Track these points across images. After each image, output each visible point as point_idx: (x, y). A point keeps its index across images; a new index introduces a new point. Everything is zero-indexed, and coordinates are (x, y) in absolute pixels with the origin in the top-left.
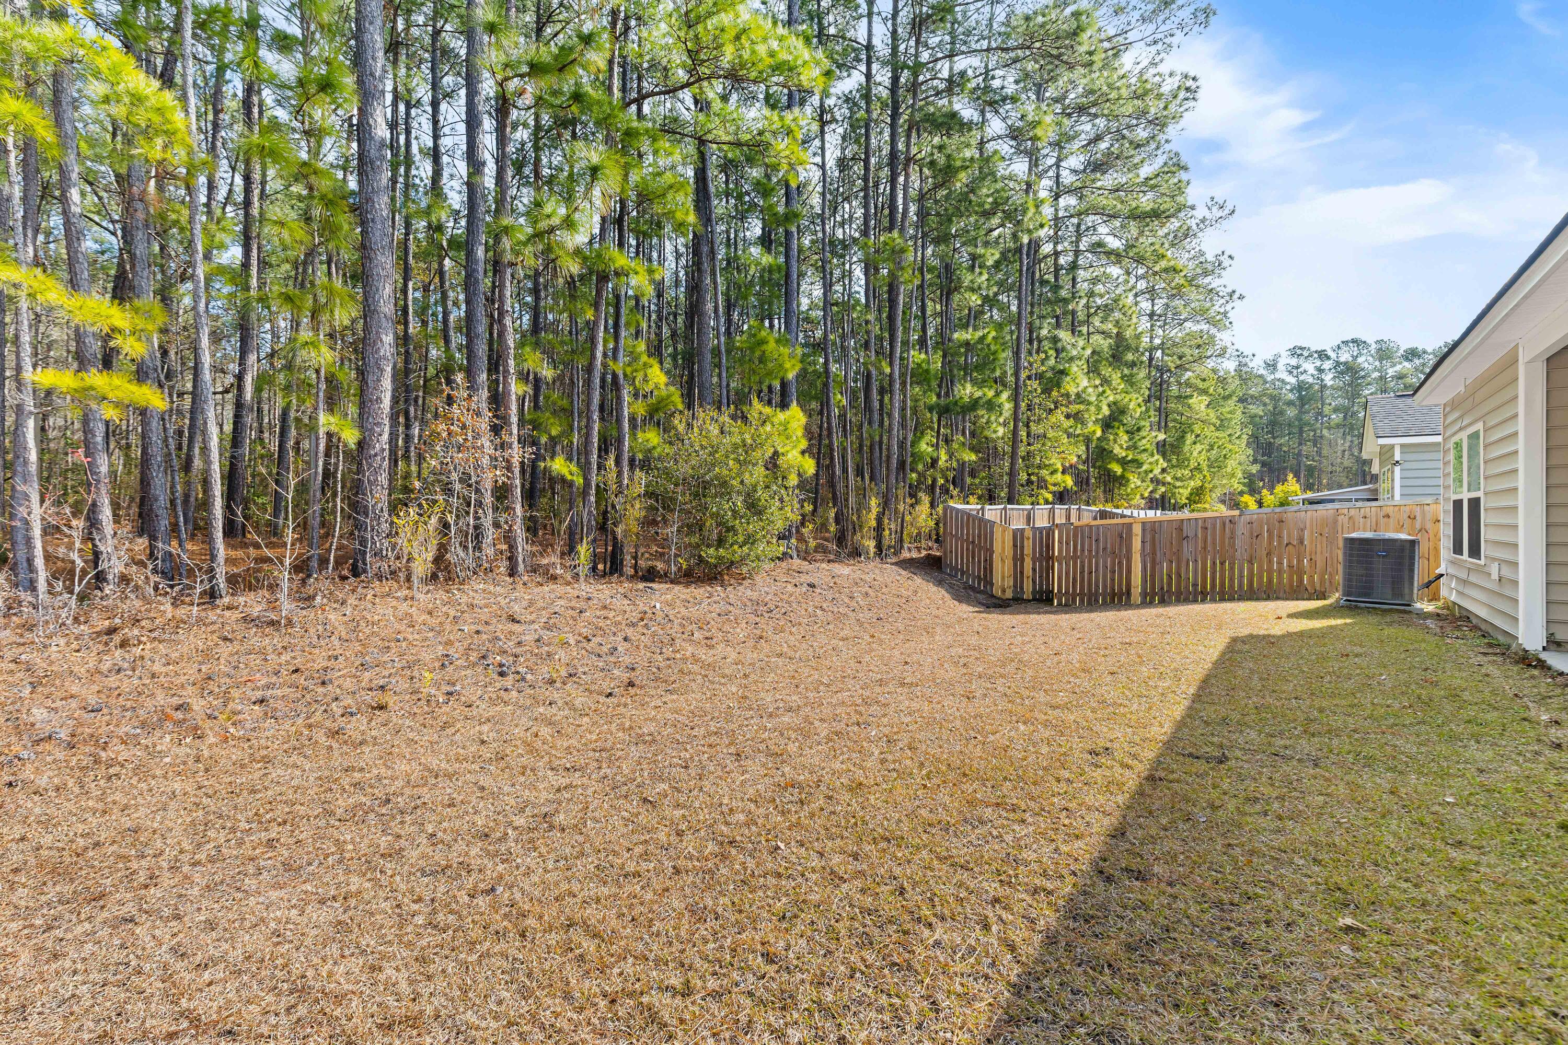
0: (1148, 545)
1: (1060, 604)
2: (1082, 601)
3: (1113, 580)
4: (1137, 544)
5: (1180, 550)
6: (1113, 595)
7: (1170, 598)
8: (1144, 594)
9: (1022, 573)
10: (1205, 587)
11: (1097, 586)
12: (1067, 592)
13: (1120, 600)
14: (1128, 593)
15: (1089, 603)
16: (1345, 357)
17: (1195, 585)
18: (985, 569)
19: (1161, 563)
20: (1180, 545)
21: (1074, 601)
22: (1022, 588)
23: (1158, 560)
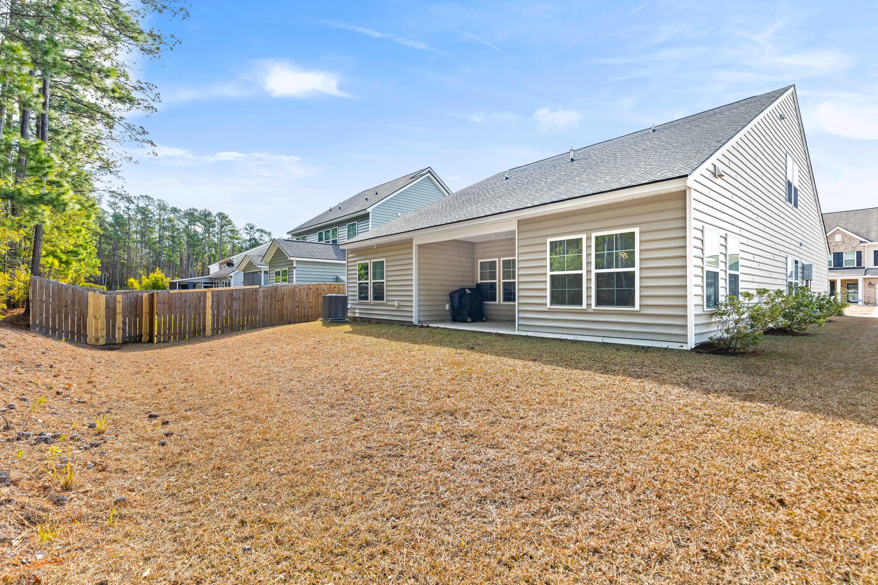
0: (215, 304)
1: (159, 342)
2: (175, 338)
3: (195, 324)
4: (209, 303)
5: (232, 305)
6: (195, 331)
7: (227, 330)
8: (213, 329)
9: (114, 326)
10: (243, 323)
11: (185, 327)
12: (165, 334)
13: (199, 334)
14: (204, 330)
15: (180, 339)
16: (141, 205)
17: (239, 322)
18: (79, 325)
19: (222, 312)
20: (232, 303)
21: (169, 338)
22: (114, 336)
23: (221, 309)
